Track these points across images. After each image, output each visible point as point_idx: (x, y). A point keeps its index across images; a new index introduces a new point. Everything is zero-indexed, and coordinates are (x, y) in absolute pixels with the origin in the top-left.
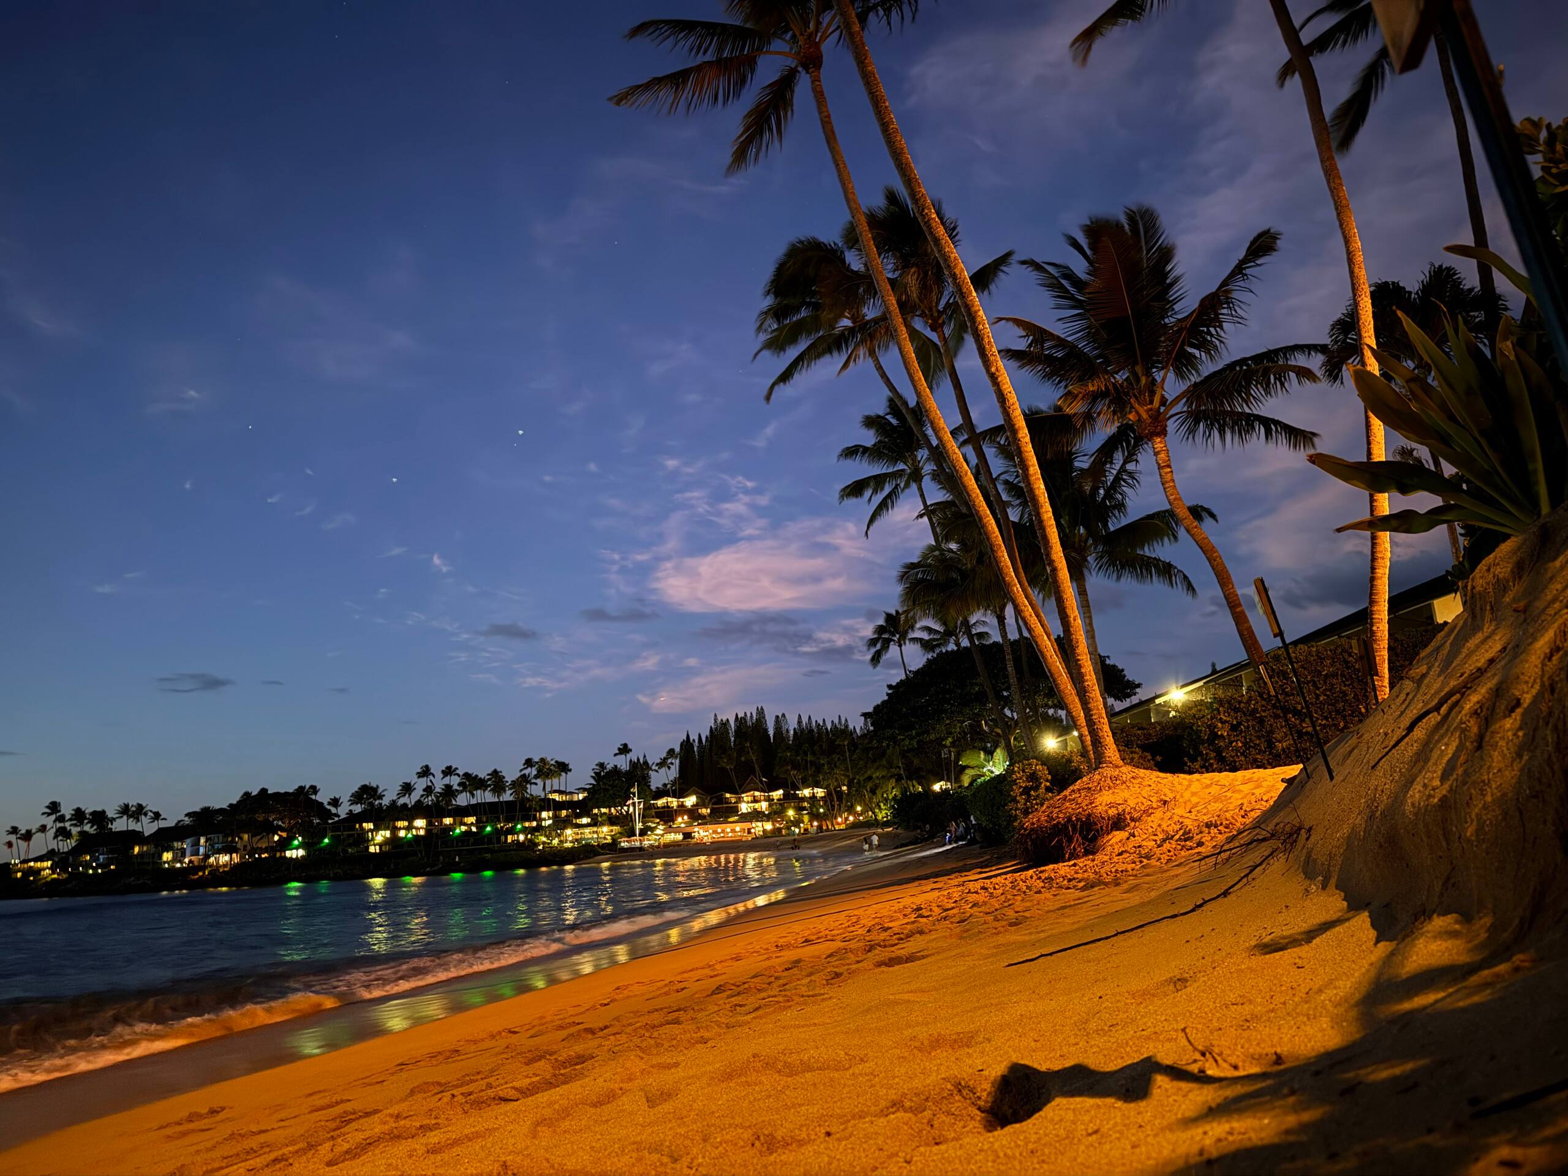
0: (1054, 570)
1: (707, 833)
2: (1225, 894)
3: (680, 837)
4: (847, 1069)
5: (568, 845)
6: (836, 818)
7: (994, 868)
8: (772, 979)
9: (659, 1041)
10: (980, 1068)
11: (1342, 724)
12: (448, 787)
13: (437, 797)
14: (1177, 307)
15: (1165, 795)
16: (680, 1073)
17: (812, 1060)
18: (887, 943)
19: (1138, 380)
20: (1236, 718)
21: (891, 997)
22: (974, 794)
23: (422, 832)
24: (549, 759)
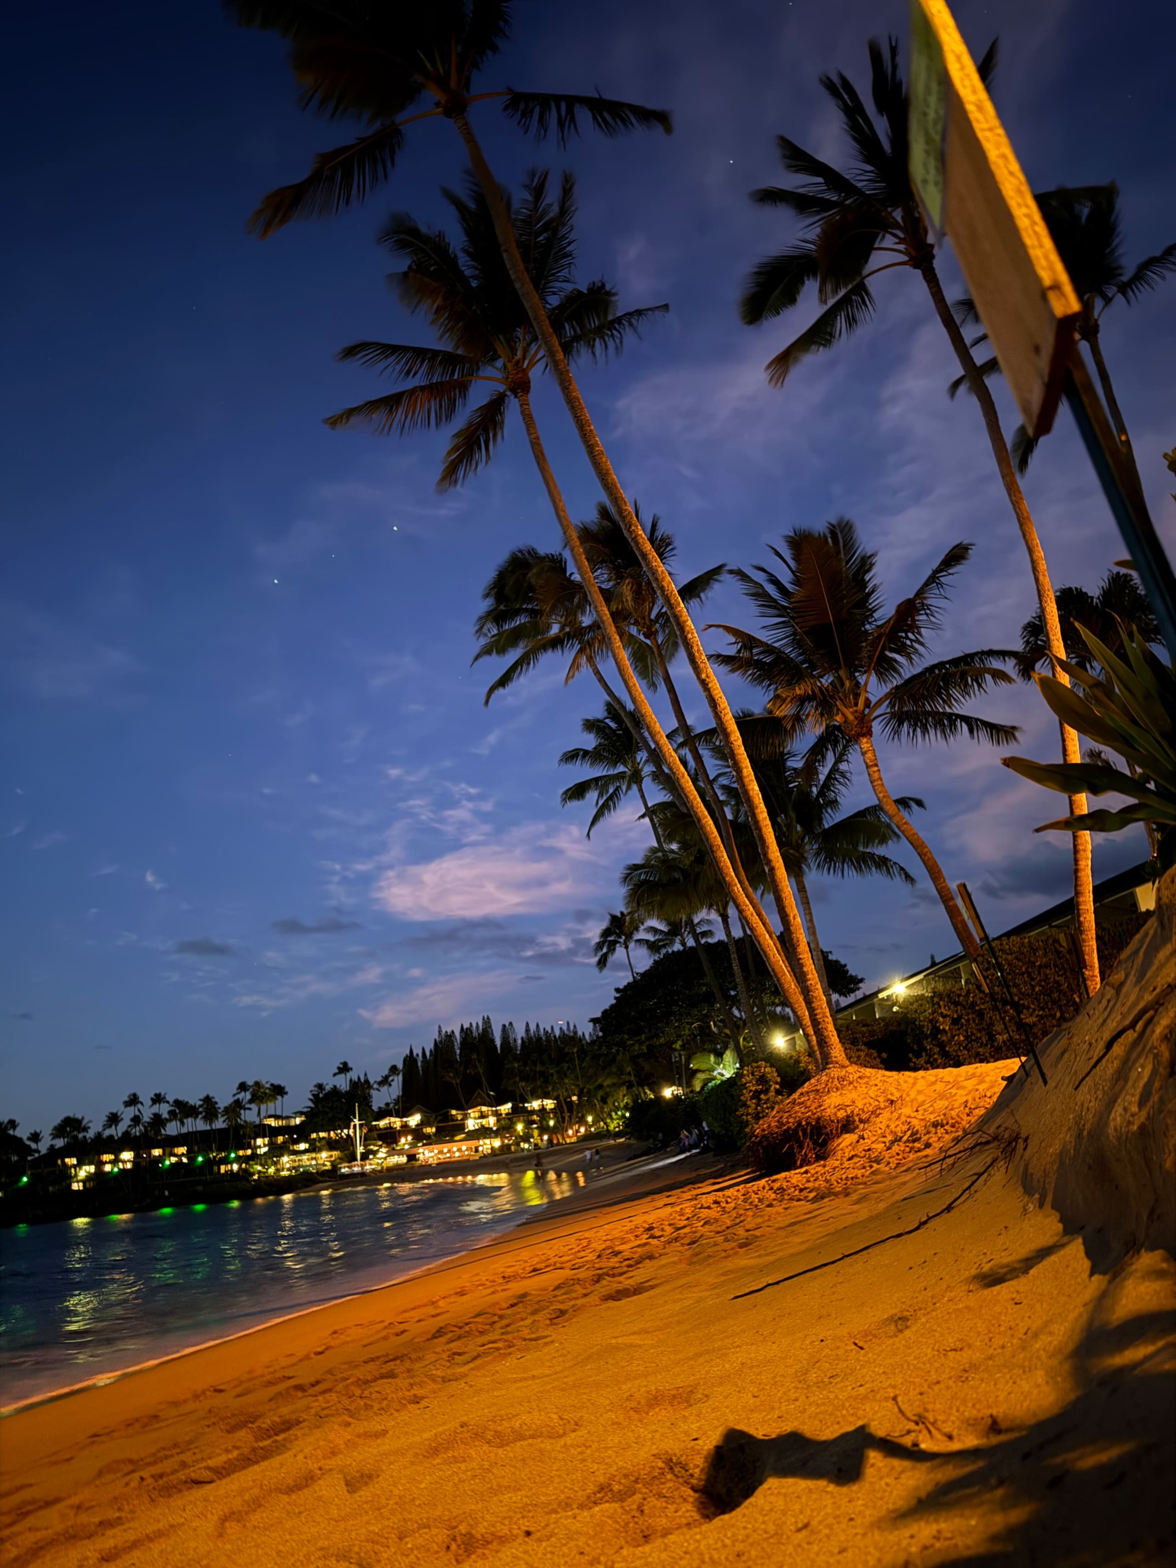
0: (772, 869)
1: (432, 1154)
2: (949, 1208)
3: (403, 1159)
4: (560, 1436)
5: (285, 1173)
6: (567, 1131)
7: (727, 1178)
8: (496, 1318)
9: (369, 1402)
10: (695, 1437)
11: (1058, 1014)
12: (157, 1117)
13: (145, 1127)
14: (876, 615)
15: (892, 1094)
16: (386, 1445)
17: (525, 1427)
18: (616, 1271)
19: (842, 684)
20: (957, 1012)
21: (613, 1341)
22: (706, 1098)
23: (129, 1166)
24: (264, 1082)
